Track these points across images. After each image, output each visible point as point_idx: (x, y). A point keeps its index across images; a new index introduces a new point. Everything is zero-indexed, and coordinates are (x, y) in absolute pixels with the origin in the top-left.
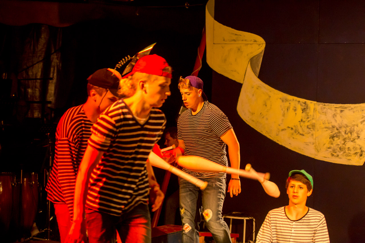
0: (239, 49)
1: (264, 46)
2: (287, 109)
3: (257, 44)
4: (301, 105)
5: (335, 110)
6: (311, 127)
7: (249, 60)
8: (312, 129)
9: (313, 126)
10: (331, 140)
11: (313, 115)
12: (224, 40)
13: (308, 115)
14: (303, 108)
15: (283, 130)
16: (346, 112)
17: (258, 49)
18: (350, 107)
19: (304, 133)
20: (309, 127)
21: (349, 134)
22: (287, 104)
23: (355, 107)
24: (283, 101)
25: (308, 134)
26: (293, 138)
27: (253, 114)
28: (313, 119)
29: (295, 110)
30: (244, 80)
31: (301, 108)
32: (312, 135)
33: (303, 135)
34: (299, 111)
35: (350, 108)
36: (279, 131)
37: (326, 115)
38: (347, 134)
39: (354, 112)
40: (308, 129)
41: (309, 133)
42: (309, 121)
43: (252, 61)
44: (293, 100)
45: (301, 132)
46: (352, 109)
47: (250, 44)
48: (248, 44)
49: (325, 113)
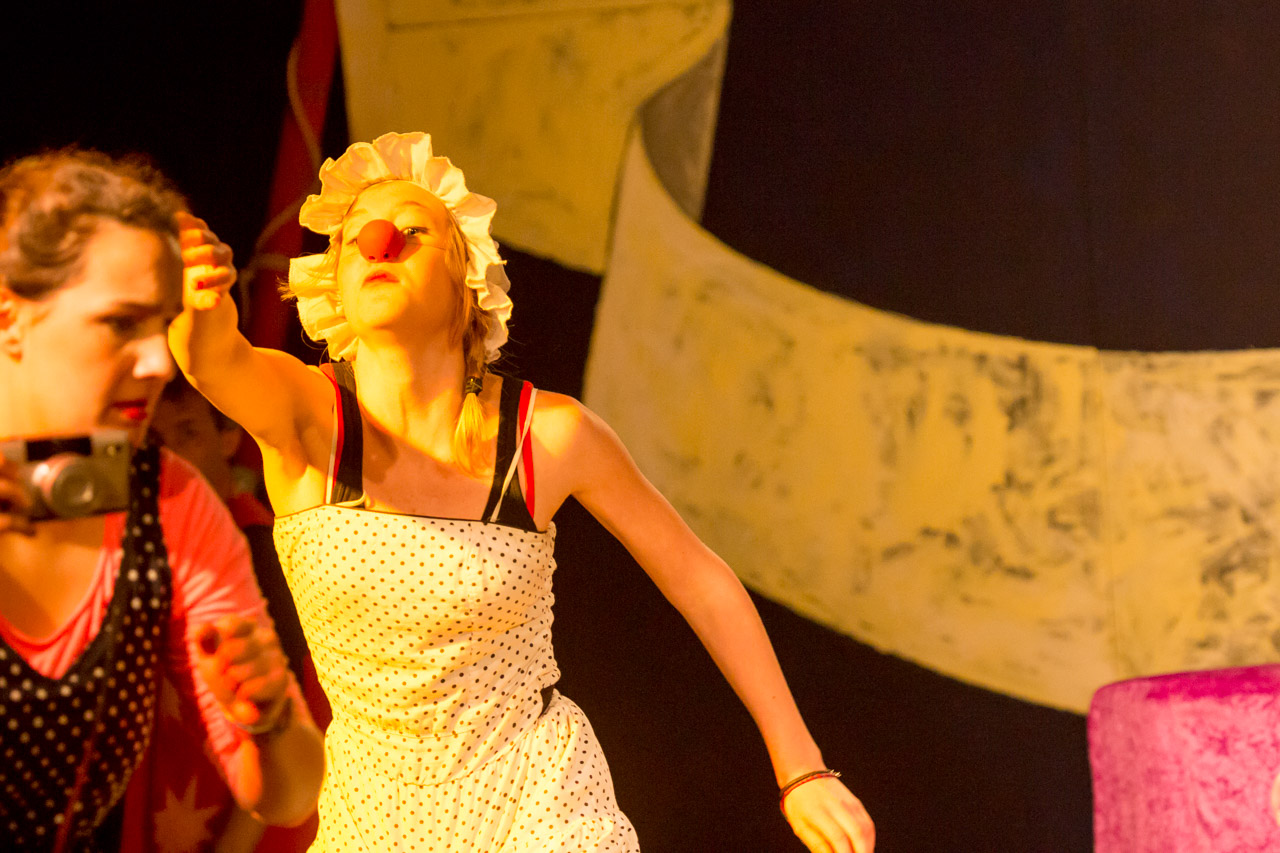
0: (560, 51)
1: (722, 14)
2: (910, 415)
4: (998, 380)
5: (1224, 395)
6: (1076, 520)
7: (628, 115)
8: (1080, 532)
9: (1090, 508)
10: (1214, 588)
11: (1083, 439)
13: (1046, 444)
14: (1010, 395)
15: (891, 553)
17: (687, 39)
19: (1030, 563)
20: (1063, 518)
22: (904, 383)
24: (876, 365)
25: (1060, 562)
26: (966, 600)
27: (688, 465)
28: (1082, 463)
29: (962, 416)
30: (609, 247)
31: (1001, 402)
32: (1088, 568)
33: (1025, 574)
34: (989, 419)
36: (868, 566)
37: (1163, 431)
40: (1054, 534)
41: (1068, 557)
42: (1055, 482)
44: (943, 350)
45: (1012, 556)
48: (616, 11)
49: (1160, 421)
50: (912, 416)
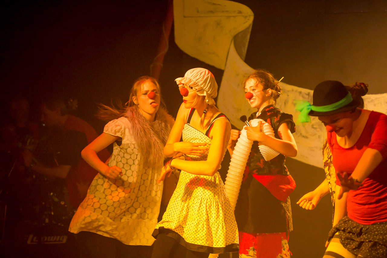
0: (218, 24)
1: (252, 19)
2: (285, 103)
3: (243, 16)
6: (317, 127)
7: (232, 38)
8: (318, 129)
12: (198, 12)
14: (306, 100)
17: (244, 23)
18: (369, 98)
19: (307, 135)
20: (315, 126)
22: (284, 97)
23: (376, 98)
25: (313, 135)
29: (295, 104)
30: (225, 65)
32: (319, 137)
33: (306, 137)
35: (370, 100)
39: (375, 105)
40: (313, 129)
41: (315, 134)
43: (237, 40)
44: (293, 90)
45: (304, 134)
47: (234, 16)
48: (230, 16)
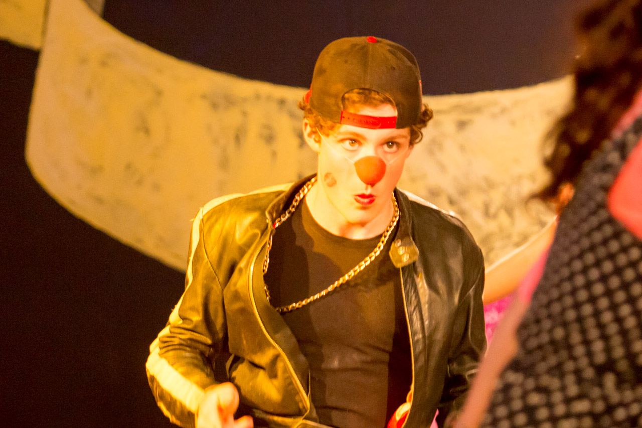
16: (482, 126)
21: (503, 218)
22: (232, 118)
24: (215, 106)
27: (96, 171)
29: (270, 139)
30: (44, 32)
34: (287, 140)
35: (496, 111)
38: (495, 216)
46: (504, 111)
50: (238, 139)
